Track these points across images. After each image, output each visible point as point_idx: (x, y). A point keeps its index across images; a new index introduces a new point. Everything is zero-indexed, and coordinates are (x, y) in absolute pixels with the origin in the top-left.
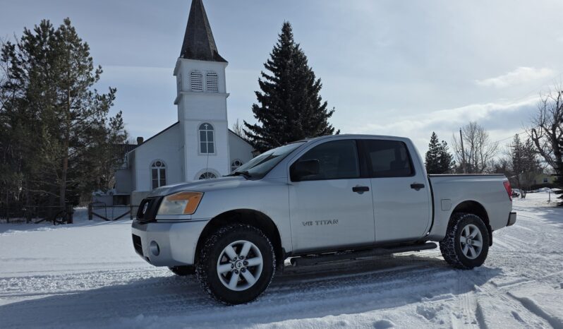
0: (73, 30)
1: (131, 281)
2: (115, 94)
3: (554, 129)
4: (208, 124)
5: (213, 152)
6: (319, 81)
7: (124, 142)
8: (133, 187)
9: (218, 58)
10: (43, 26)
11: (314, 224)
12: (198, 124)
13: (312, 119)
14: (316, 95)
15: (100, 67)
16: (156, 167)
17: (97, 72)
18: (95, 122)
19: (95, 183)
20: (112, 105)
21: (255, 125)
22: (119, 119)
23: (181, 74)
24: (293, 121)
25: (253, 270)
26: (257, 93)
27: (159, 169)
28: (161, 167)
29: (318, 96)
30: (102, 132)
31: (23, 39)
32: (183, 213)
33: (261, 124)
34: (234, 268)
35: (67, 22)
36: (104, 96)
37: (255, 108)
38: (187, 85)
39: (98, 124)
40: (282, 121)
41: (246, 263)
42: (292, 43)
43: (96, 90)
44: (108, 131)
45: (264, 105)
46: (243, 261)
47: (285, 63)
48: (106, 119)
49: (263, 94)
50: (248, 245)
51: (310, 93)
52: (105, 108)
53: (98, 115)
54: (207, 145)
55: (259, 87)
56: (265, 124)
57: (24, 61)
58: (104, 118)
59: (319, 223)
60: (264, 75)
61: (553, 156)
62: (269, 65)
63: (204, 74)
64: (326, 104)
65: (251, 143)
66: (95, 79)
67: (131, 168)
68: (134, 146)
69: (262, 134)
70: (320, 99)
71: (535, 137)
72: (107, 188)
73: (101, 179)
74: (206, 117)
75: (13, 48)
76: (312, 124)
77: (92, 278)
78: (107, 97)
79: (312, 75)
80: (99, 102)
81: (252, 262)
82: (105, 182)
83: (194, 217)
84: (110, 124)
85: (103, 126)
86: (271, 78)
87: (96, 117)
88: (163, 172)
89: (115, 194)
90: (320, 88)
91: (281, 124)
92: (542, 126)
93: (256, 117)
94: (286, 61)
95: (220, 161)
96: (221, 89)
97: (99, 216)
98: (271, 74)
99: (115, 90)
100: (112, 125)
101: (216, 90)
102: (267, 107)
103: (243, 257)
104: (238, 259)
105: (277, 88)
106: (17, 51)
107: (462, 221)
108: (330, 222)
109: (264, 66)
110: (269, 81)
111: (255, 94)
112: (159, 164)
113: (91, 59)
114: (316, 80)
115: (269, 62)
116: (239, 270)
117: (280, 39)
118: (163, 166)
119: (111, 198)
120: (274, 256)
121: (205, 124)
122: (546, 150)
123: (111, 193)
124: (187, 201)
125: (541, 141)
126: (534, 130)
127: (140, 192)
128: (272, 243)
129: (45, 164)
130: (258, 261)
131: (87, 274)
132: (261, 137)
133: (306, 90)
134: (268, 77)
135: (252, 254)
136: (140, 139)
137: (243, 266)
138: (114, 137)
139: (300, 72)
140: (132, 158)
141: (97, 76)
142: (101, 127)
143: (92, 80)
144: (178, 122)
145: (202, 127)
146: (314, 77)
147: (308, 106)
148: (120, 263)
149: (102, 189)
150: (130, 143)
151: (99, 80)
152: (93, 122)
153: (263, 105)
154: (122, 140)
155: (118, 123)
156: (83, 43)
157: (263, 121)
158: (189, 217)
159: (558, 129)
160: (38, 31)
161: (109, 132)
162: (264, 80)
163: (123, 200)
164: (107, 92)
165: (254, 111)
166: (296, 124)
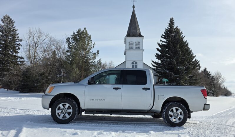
0: (86, 31)
9: (140, 36)
10: (78, 31)
12: (131, 62)
15: (94, 43)
17: (94, 45)
20: (98, 56)
23: (126, 43)
31: (72, 36)
32: (48, 92)
33: (159, 62)
34: (63, 112)
35: (85, 29)
37: (157, 55)
38: (128, 47)
41: (67, 111)
42: (174, 26)
43: (93, 51)
48: (96, 61)
49: (160, 49)
55: (158, 46)
56: (162, 61)
57: (72, 43)
60: (161, 41)
63: (134, 42)
66: (93, 47)
69: (158, 66)
74: (134, 59)
75: (69, 39)
81: (69, 111)
83: (50, 94)
84: (97, 63)
86: (164, 42)
93: (157, 59)
96: (141, 48)
99: (99, 51)
101: (139, 49)
103: (66, 109)
104: (64, 109)
106: (70, 40)
107: (170, 105)
109: (161, 37)
110: (163, 43)
111: (156, 49)
113: (91, 41)
115: (163, 35)
117: (169, 25)
128: (76, 105)
129: (74, 76)
130: (71, 111)
134: (163, 41)
135: (69, 108)
143: (92, 48)
144: (125, 61)
145: (133, 63)
153: (161, 53)
155: (100, 62)
156: (89, 35)
157: (160, 60)
160: (77, 32)
162: (161, 43)
164: (96, 52)
166: (173, 61)
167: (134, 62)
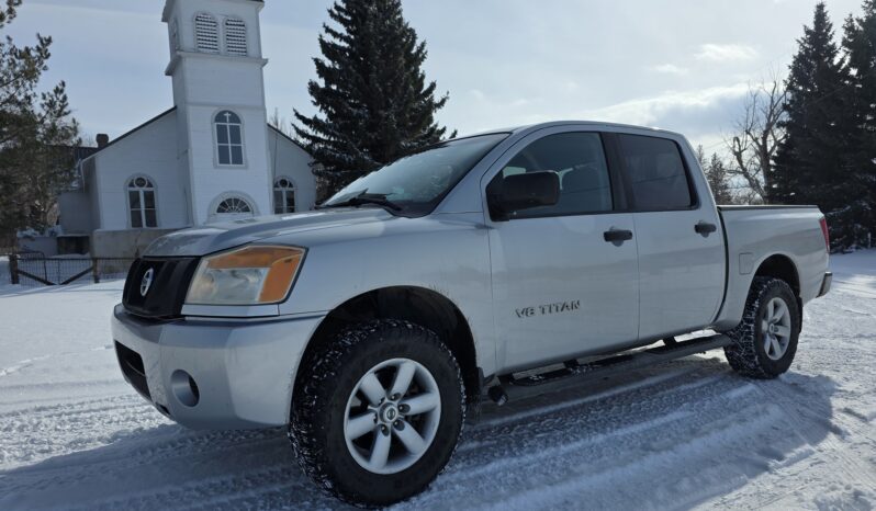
1: (115, 436)
2: (50, 48)
3: (764, 139)
4: (230, 112)
5: (241, 163)
6: (423, 45)
7: (75, 140)
8: (94, 221)
11: (538, 311)
12: (212, 112)
13: (412, 110)
14: (417, 70)
16: (136, 188)
18: (12, 100)
19: (21, 216)
20: (45, 68)
21: (315, 118)
22: (61, 97)
23: (176, 21)
24: (381, 112)
25: (419, 422)
26: (316, 60)
27: (142, 191)
28: (145, 188)
29: (421, 72)
30: (27, 122)
32: (257, 300)
33: (323, 116)
34: (379, 422)
36: (27, 50)
37: (313, 88)
38: (188, 40)
39: (19, 104)
40: (361, 112)
41: (403, 409)
43: (9, 38)
44: (39, 120)
45: (328, 83)
46: (396, 403)
47: (366, 10)
48: (35, 95)
49: (328, 63)
50: (407, 369)
51: (408, 66)
52: (31, 74)
53: (18, 88)
54: (230, 150)
55: (320, 50)
56: (330, 116)
58: (29, 93)
59: (547, 310)
60: (328, 30)
61: (761, 177)
62: (336, 12)
63: (220, 20)
64: (433, 86)
65: (308, 149)
67: (88, 189)
68: (91, 151)
69: (326, 133)
70: (423, 76)
71: (737, 150)
72: (45, 223)
73: (33, 208)
74: (229, 99)
76: (412, 118)
77: (21, 429)
78: (33, 54)
79: (412, 34)
80: (17, 61)
81: (416, 405)
82: (40, 213)
83: (285, 309)
84: (43, 106)
85: (29, 108)
86: (340, 36)
87: (12, 90)
88: (150, 197)
89: (61, 235)
90: (424, 57)
91: (360, 117)
92: (748, 133)
93: (315, 104)
94: (366, 6)
95: (254, 179)
96: (252, 51)
97: (30, 276)
98: (341, 29)
99: (49, 41)
100: (46, 107)
101: (244, 53)
102: (334, 87)
103: (397, 396)
104: (387, 401)
105: (352, 54)
108: (565, 306)
109: (328, 14)
110: (337, 41)
112: (141, 182)
114: (418, 43)
115: (337, 8)
116: (389, 425)
118: (150, 185)
119: (54, 243)
120: (463, 388)
121: (225, 112)
122: (751, 169)
123: (52, 232)
124: (265, 272)
125: (746, 156)
126: (737, 139)
127: (108, 232)
128: (458, 361)
130: (431, 401)
131: (8, 415)
132: (326, 138)
133: (402, 60)
134: (335, 35)
135: (417, 388)
136: (102, 139)
137: (397, 415)
138: (53, 130)
139: (392, 27)
140: (90, 170)
141: (10, 11)
142: (24, 111)
144: (175, 108)
145: (220, 117)
146: (414, 37)
147: (406, 88)
148: (84, 384)
149: (34, 226)
150: (85, 144)
151: (14, 21)
152: (7, 101)
153: (326, 84)
154: (68, 136)
155: (57, 104)
157: (327, 111)
158: (272, 310)
159: (770, 137)
161: (42, 122)
162: (329, 38)
163: (78, 244)
164: (34, 43)
165: (311, 94)
166: (387, 118)
167: (227, 115)
